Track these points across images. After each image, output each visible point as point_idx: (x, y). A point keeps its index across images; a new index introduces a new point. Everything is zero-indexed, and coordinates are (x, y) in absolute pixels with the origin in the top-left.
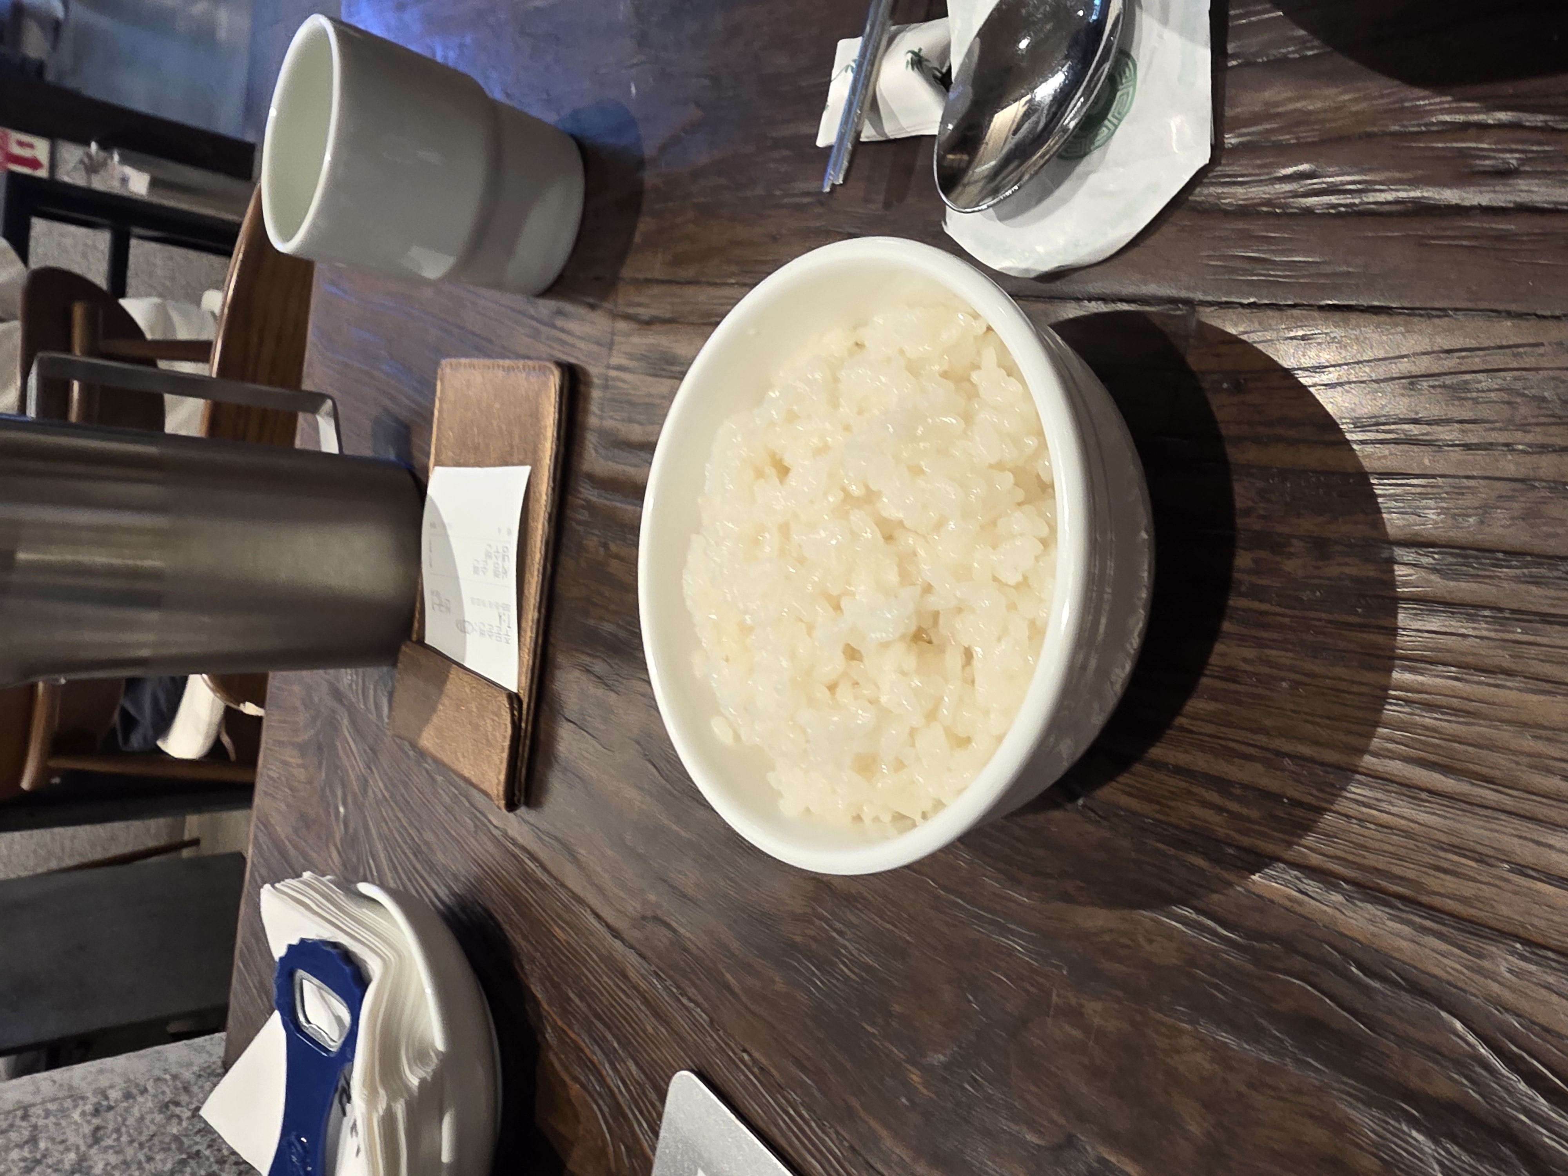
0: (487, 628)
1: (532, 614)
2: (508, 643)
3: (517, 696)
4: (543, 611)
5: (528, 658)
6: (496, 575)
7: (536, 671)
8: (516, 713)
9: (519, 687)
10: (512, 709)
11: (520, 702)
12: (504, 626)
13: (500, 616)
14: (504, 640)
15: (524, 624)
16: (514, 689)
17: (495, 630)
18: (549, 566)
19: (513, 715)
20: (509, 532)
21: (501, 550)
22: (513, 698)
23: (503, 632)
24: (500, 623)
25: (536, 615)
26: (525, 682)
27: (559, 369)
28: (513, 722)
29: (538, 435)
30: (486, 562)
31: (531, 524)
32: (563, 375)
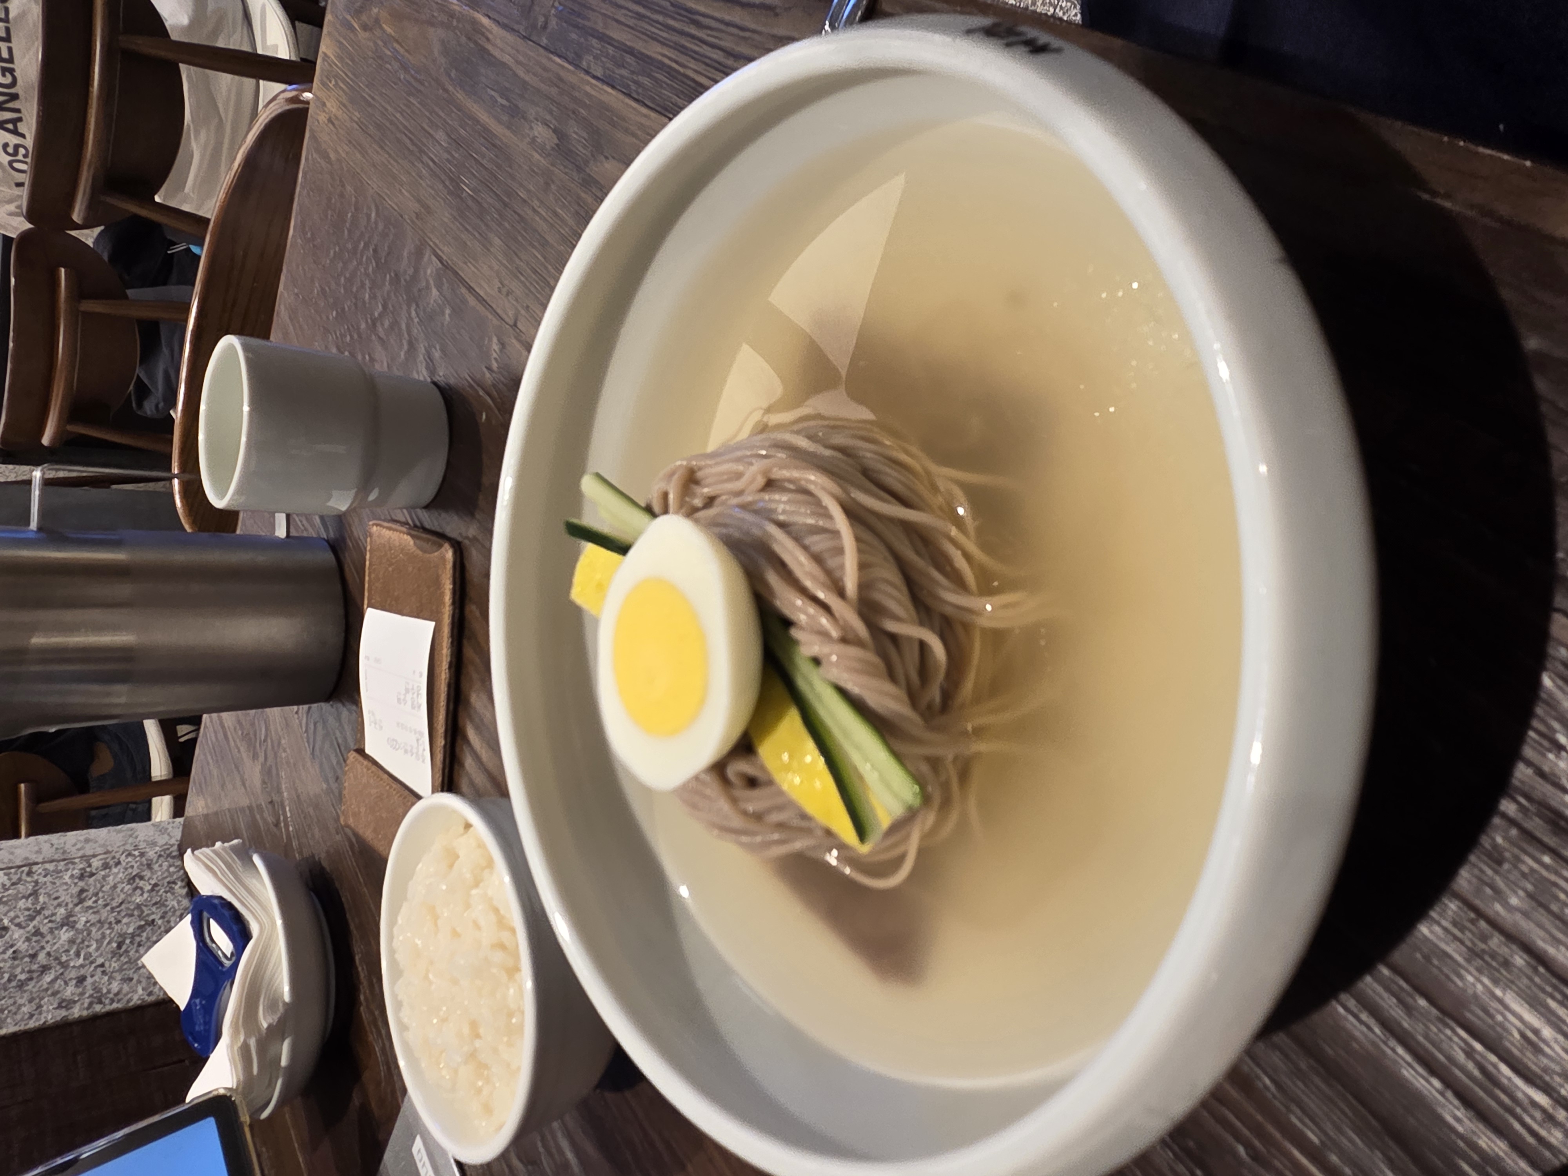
0: (409, 748)
1: (441, 742)
2: (425, 761)
4: (449, 740)
5: (438, 777)
6: (413, 708)
12: (422, 749)
13: (419, 740)
14: (422, 760)
15: (434, 749)
17: (415, 751)
20: (421, 675)
21: (415, 687)
23: (422, 752)
24: (419, 745)
25: (445, 743)
27: (452, 549)
29: (441, 599)
30: (406, 694)
31: (437, 671)
32: (455, 553)
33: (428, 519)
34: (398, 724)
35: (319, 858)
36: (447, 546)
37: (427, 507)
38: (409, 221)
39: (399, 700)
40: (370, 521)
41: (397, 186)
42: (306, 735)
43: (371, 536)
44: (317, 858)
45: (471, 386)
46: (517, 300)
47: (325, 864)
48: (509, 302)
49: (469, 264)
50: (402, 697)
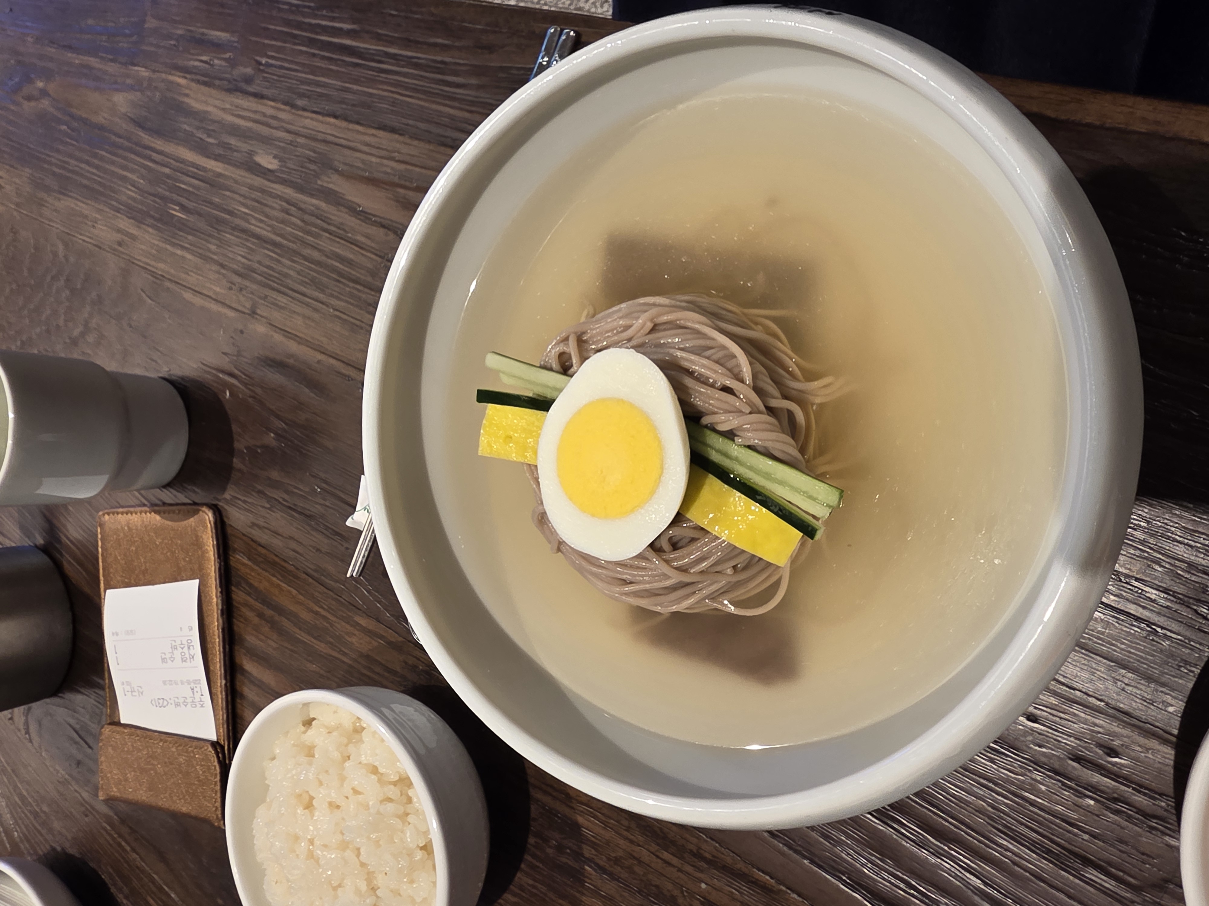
0: (181, 700)
1: (220, 682)
2: (202, 706)
3: (217, 743)
4: (228, 678)
5: (222, 715)
6: (184, 660)
7: (230, 721)
8: (220, 755)
9: (217, 736)
10: (217, 753)
11: (222, 747)
12: (197, 696)
13: (193, 689)
14: (199, 706)
15: (213, 691)
16: (214, 738)
17: (189, 700)
18: (227, 647)
19: (218, 757)
20: (191, 629)
21: (184, 642)
22: (215, 745)
23: (197, 699)
24: (193, 694)
25: (224, 682)
26: (223, 731)
27: (211, 511)
28: (219, 762)
29: (203, 557)
30: (172, 652)
31: (207, 620)
32: (214, 514)
33: (168, 496)
34: (164, 683)
35: (63, 849)
36: (204, 509)
37: (168, 485)
38: (109, 250)
39: (164, 660)
40: (98, 512)
41: (90, 223)
42: (27, 736)
43: (101, 525)
44: (59, 849)
45: (209, 373)
46: (252, 293)
47: (73, 851)
48: (244, 296)
49: (190, 273)
50: (168, 656)
